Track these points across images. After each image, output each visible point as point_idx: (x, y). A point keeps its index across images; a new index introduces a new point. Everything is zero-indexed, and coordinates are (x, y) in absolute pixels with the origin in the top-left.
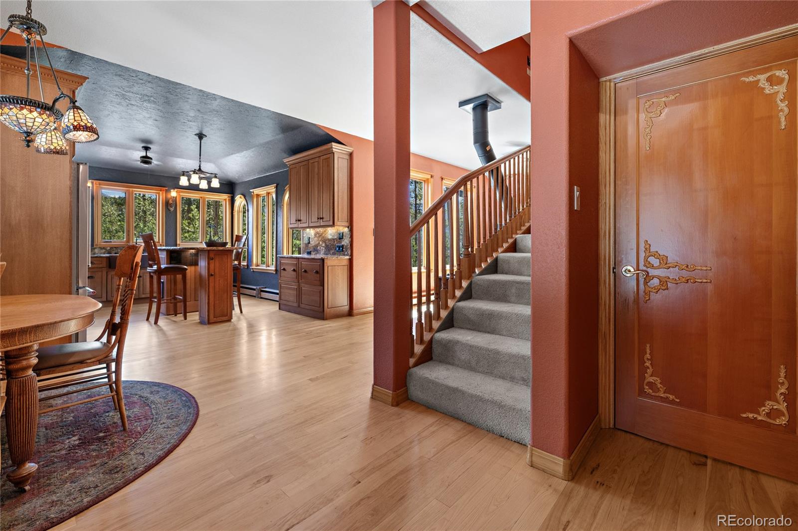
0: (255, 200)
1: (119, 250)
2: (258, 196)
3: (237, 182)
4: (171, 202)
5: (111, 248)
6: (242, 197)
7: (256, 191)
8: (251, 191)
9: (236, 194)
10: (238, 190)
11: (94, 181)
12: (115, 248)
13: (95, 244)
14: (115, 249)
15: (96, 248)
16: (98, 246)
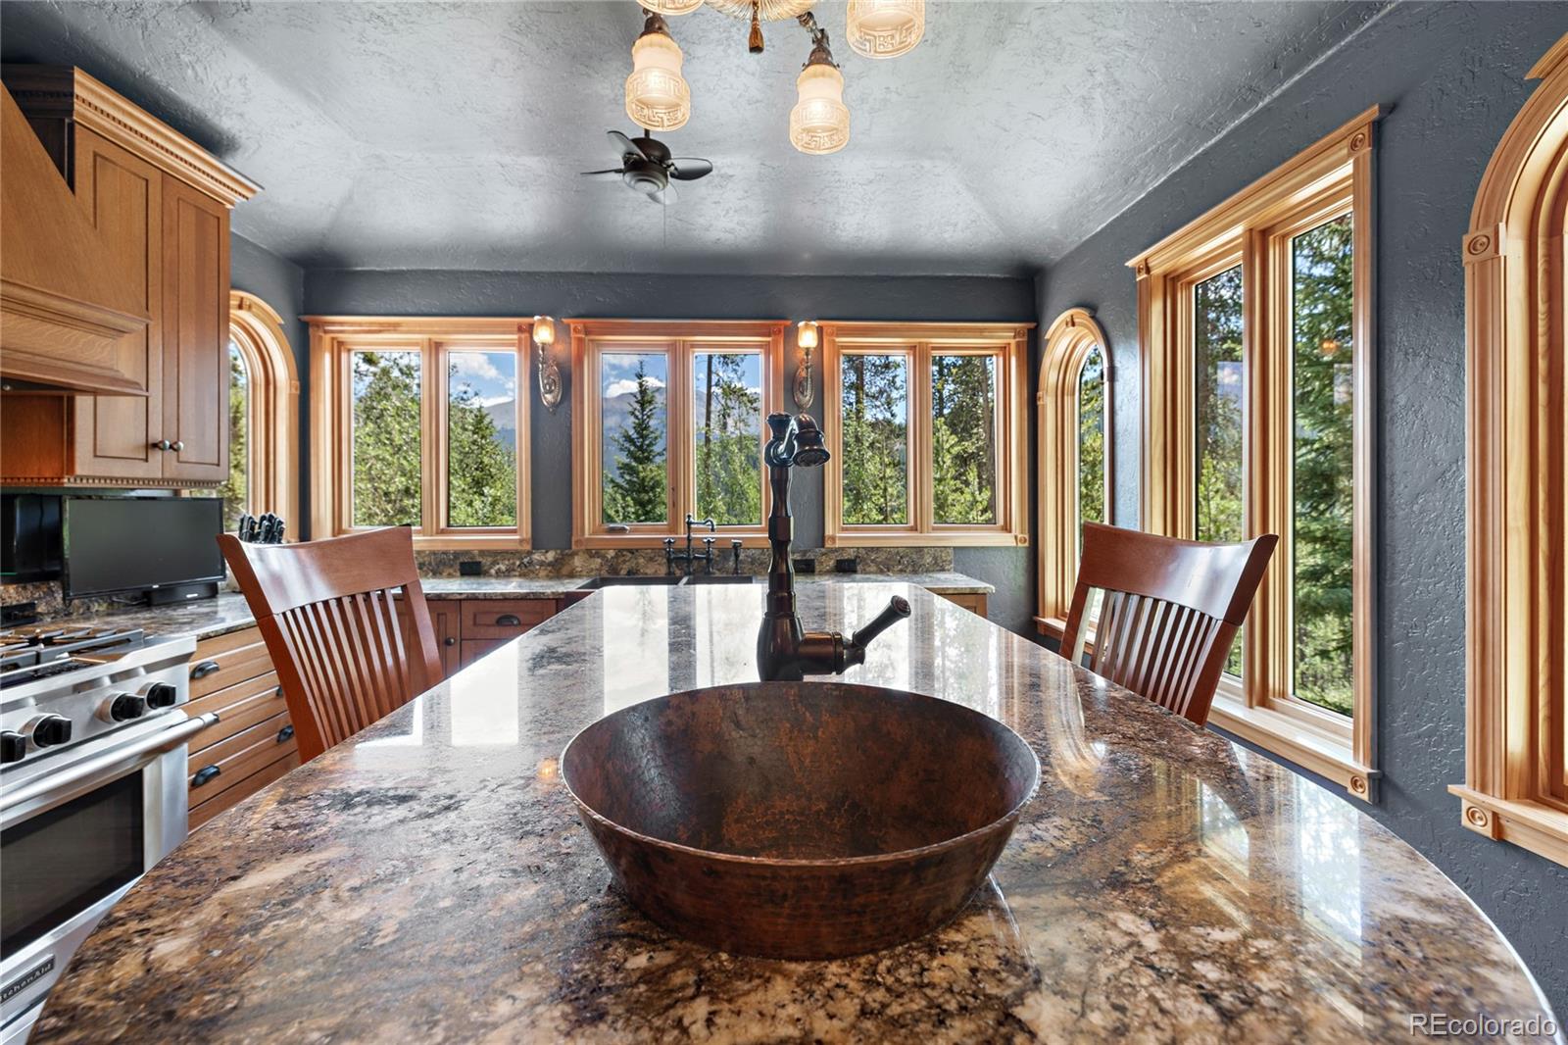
0: (1157, 307)
1: (641, 560)
2: (1173, 281)
3: (1055, 257)
4: (804, 374)
5: (620, 552)
6: (1083, 316)
7: (1162, 257)
8: (1130, 264)
9: (1049, 312)
10: (1059, 289)
11: (572, 322)
12: (631, 551)
13: (574, 539)
14: (630, 555)
15: (576, 553)
16: (583, 548)
